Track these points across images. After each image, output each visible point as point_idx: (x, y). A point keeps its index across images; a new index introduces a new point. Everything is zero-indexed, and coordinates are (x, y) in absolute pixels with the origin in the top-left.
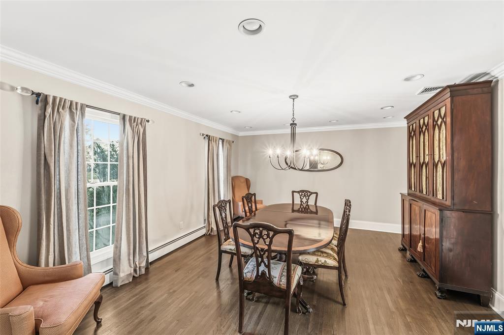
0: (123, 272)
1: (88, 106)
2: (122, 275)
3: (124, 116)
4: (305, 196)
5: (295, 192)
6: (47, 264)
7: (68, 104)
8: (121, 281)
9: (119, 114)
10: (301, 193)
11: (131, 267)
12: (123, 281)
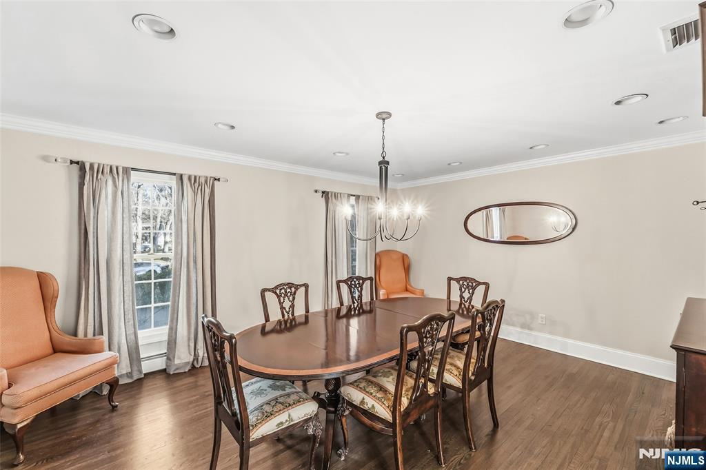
0: (179, 358)
1: (133, 169)
2: (177, 362)
3: (181, 176)
4: (468, 287)
5: (454, 279)
6: (86, 335)
7: (107, 170)
8: (174, 369)
9: (174, 174)
10: (461, 282)
11: (190, 354)
12: (177, 369)
